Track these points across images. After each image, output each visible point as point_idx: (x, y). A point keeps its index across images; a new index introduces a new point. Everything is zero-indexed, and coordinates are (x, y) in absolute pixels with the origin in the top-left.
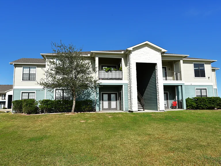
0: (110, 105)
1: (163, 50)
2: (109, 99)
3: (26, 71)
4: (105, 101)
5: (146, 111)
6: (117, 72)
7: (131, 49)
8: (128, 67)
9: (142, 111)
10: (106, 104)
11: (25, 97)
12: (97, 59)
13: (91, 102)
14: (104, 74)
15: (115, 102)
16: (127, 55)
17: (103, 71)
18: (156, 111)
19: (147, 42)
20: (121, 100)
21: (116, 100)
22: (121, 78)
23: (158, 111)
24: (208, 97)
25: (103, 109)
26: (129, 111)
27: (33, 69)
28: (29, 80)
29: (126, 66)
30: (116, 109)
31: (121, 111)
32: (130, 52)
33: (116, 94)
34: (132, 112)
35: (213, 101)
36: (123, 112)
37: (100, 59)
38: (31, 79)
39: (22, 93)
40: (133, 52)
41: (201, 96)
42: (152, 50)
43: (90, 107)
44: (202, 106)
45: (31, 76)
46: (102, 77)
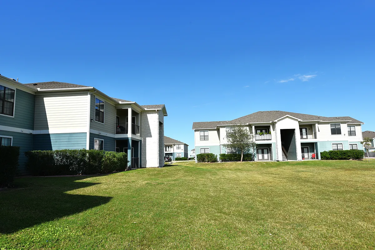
0: (263, 157)
1: (299, 120)
2: (263, 153)
3: (202, 133)
4: (260, 154)
5: (289, 161)
6: (268, 135)
7: (276, 121)
8: (275, 131)
9: (286, 160)
10: (260, 156)
11: (203, 152)
12: (253, 127)
13: (251, 155)
14: (258, 137)
15: (267, 155)
16: (274, 124)
17: (258, 135)
18: (296, 161)
19: (287, 115)
20: (271, 153)
21: (268, 153)
22: (270, 139)
23: (297, 161)
24: (343, 150)
25: (259, 160)
26: (277, 161)
27: (206, 132)
28: (204, 140)
29: (274, 130)
30: (268, 159)
31: (271, 161)
32: (276, 122)
33: (267, 149)
34: (279, 161)
35: (345, 154)
36: (273, 161)
37: (255, 127)
38: (205, 139)
39: (201, 149)
40: (277, 123)
41: (338, 149)
42: (292, 120)
43: (250, 158)
44: (334, 157)
45: (205, 137)
46: (258, 138)
